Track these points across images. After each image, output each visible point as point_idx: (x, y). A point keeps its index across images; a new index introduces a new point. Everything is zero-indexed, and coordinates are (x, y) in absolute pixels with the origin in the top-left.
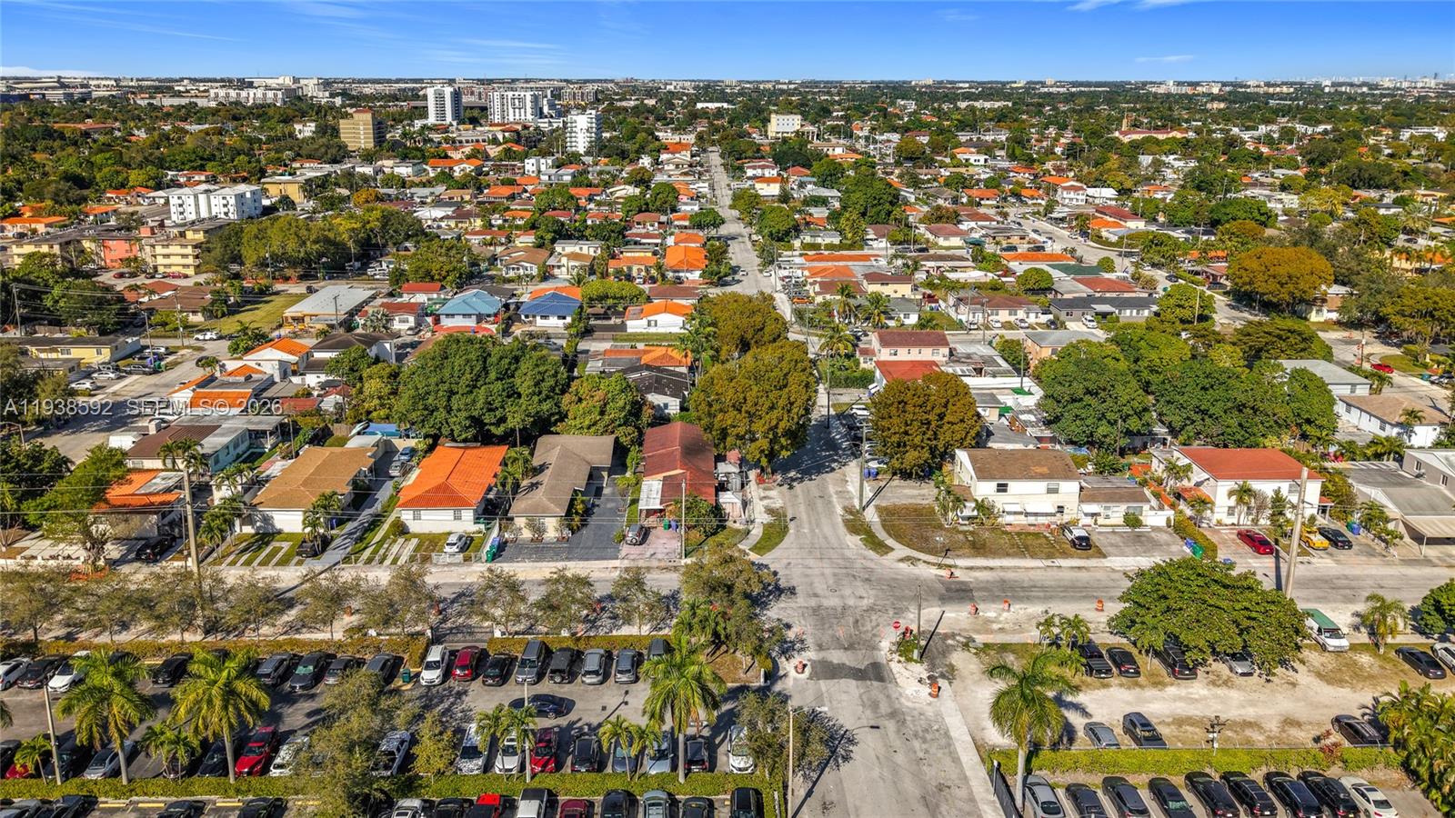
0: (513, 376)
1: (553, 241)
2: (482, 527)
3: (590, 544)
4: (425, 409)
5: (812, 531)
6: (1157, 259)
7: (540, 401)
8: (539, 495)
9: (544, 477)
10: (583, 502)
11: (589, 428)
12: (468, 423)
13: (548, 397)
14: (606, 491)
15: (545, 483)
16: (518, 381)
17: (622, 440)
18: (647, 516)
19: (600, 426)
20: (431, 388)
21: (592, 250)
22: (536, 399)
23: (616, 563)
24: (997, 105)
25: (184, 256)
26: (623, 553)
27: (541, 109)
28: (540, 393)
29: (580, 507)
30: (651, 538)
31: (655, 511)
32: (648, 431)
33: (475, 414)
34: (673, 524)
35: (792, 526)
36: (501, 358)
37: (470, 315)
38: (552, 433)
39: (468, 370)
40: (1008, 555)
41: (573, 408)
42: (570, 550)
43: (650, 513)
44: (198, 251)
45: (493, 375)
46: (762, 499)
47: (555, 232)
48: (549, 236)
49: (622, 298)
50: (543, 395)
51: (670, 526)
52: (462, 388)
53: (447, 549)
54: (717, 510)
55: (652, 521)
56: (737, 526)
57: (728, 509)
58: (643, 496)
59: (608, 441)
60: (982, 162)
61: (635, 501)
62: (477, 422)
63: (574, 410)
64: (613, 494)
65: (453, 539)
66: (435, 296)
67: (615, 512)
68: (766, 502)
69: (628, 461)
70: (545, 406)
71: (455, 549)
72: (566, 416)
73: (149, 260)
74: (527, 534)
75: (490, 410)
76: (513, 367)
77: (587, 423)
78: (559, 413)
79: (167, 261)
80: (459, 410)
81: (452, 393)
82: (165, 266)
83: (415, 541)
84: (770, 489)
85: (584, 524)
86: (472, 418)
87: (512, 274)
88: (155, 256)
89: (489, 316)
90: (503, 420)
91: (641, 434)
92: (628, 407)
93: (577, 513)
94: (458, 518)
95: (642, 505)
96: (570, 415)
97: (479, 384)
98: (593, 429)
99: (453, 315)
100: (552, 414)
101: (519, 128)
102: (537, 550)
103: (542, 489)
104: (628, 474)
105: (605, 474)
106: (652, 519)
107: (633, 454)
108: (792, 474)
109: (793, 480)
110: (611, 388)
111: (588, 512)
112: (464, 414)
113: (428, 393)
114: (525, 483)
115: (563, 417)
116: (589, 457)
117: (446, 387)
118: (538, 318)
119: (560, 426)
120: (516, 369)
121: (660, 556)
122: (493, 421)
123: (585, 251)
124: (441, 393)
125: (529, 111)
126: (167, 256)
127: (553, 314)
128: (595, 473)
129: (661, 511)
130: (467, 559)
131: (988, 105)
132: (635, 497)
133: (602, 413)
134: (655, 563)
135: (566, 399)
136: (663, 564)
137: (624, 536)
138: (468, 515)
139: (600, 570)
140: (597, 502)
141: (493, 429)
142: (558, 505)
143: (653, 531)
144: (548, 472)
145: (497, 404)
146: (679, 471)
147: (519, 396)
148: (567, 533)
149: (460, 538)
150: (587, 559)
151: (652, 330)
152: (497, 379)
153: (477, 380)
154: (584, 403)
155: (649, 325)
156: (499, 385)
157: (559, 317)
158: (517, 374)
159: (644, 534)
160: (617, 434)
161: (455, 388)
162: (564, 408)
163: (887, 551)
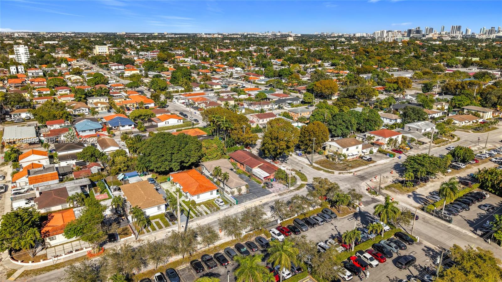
2: (219, 195)
6: (281, 87)
8: (234, 180)
21: (104, 100)
24: (163, 41)
32: (231, 155)
35: (302, 172)
37: (92, 130)
40: (358, 167)
42: (255, 194)
46: (284, 167)
49: (148, 115)
51: (274, 180)
59: (226, 160)
60: (189, 61)
66: (63, 125)
74: (236, 194)
83: (203, 206)
87: (77, 113)
89: (99, 129)
94: (212, 194)
99: (85, 131)
102: (245, 197)
108: (280, 159)
118: (121, 127)
119: (203, 159)
121: (282, 189)
123: (102, 101)
127: (127, 125)
131: (159, 41)
138: (215, 192)
146: (262, 164)
154: (209, 149)
155: (166, 123)
157: (129, 125)
162: (203, 152)
163: (333, 173)
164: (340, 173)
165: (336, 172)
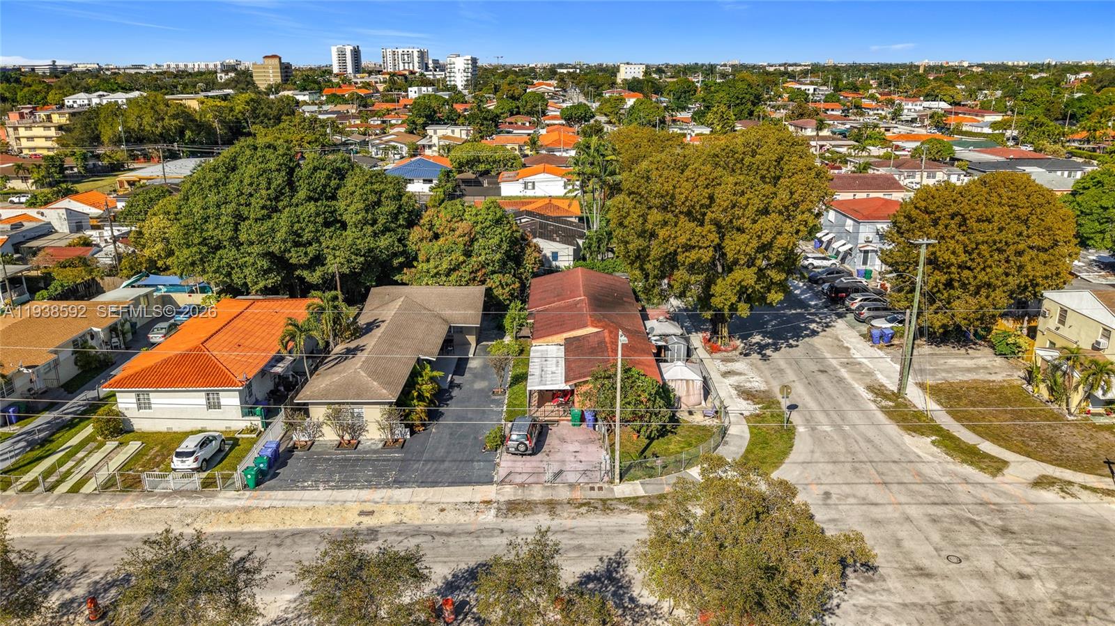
0: (334, 197)
1: (424, 126)
2: (257, 421)
3: (441, 452)
4: (204, 242)
5: (838, 428)
7: (375, 235)
8: (355, 368)
9: (370, 341)
10: (432, 379)
11: (448, 273)
12: (265, 264)
13: (386, 230)
14: (474, 364)
15: (369, 348)
16: (341, 205)
17: (498, 292)
18: (541, 403)
19: (465, 271)
20: (210, 211)
21: (464, 133)
22: (369, 229)
23: (489, 492)
25: (47, 138)
26: (502, 472)
27: (427, 64)
28: (375, 222)
29: (427, 388)
30: (552, 441)
31: (554, 395)
32: (534, 282)
33: (275, 249)
34: (588, 416)
35: (795, 417)
36: (315, 169)
38: (396, 283)
39: (264, 184)
41: (425, 246)
42: (404, 465)
43: (547, 396)
44: (60, 133)
45: (302, 194)
46: (726, 374)
47: (427, 116)
48: (421, 121)
50: (379, 226)
51: (583, 419)
52: (255, 212)
53: (177, 463)
54: (664, 393)
55: (549, 411)
56: (698, 419)
57: (679, 390)
58: (534, 369)
59: (476, 293)
61: (521, 378)
62: (279, 262)
63: (425, 249)
64: (485, 367)
65: (190, 444)
67: (488, 396)
68: (733, 380)
69: (507, 322)
70: (384, 242)
71: (190, 463)
72: (415, 259)
73: (13, 142)
74: (330, 435)
75: (297, 244)
76: (333, 183)
77: (445, 266)
78: (403, 253)
79: (31, 144)
80: (252, 243)
81: (240, 218)
82: (30, 149)
83: (134, 446)
84: (732, 360)
85: (433, 415)
86: (269, 255)
88: (18, 139)
90: (318, 260)
91: (523, 287)
92: (505, 246)
93: (421, 397)
94: (214, 405)
95: (533, 385)
96: (421, 258)
97: (280, 205)
98: (454, 276)
100: (395, 255)
101: (407, 73)
102: (344, 464)
103: (362, 357)
104: (508, 339)
105: (472, 339)
106: (549, 407)
107: (513, 311)
108: (757, 338)
109: (762, 348)
110: (480, 218)
111: (442, 395)
112: (256, 249)
113: (206, 220)
114: (339, 348)
115: (410, 261)
116: (447, 313)
117: (230, 208)
119: (407, 274)
120: (338, 187)
121: (571, 478)
122: (304, 260)
123: (457, 134)
124: (223, 219)
125: (416, 65)
126: (30, 138)
128: (456, 338)
129: (565, 393)
130: (208, 484)
132: (519, 371)
133: (468, 254)
134: (563, 494)
135: (415, 233)
136: (578, 495)
137: (504, 439)
138: (231, 400)
139: (457, 507)
140: (458, 380)
141: (305, 274)
142: (386, 384)
143: (554, 430)
144: (377, 332)
145: (307, 236)
146: (589, 330)
147: (344, 226)
148: (402, 432)
149: (204, 444)
150: (434, 484)
151: (530, 193)
152: (310, 199)
153: (277, 199)
154: (442, 240)
155: (526, 188)
156: (311, 207)
157: (425, 181)
158: (340, 193)
159: (539, 436)
160: (489, 284)
161: (245, 211)
162: (412, 247)
163: (997, 466)
164: (1041, 482)
165: (1022, 469)
